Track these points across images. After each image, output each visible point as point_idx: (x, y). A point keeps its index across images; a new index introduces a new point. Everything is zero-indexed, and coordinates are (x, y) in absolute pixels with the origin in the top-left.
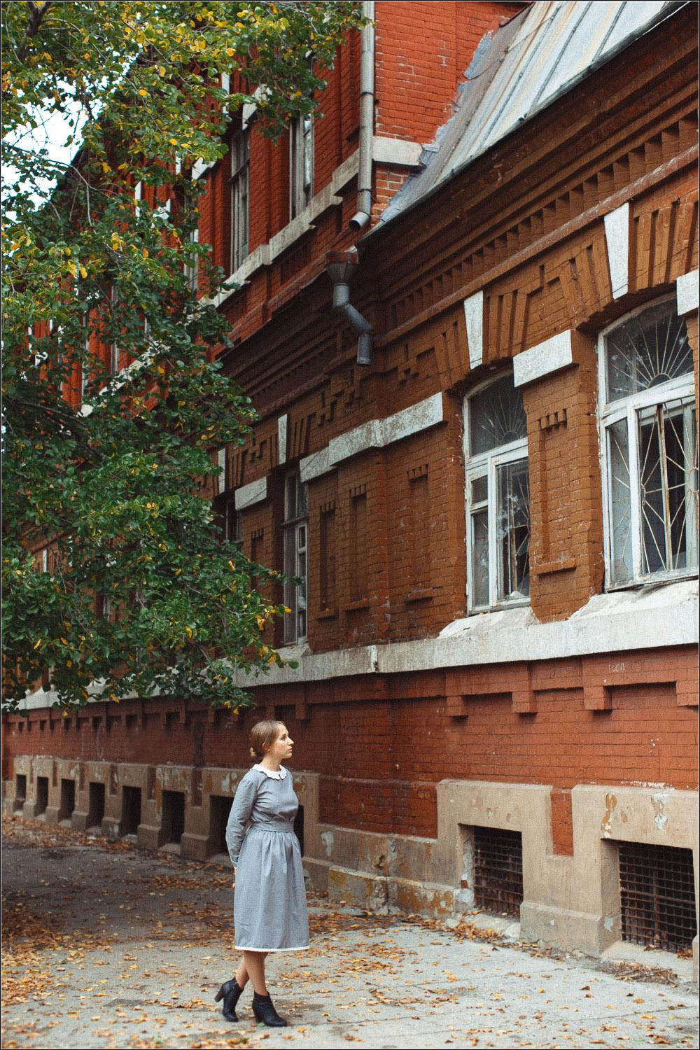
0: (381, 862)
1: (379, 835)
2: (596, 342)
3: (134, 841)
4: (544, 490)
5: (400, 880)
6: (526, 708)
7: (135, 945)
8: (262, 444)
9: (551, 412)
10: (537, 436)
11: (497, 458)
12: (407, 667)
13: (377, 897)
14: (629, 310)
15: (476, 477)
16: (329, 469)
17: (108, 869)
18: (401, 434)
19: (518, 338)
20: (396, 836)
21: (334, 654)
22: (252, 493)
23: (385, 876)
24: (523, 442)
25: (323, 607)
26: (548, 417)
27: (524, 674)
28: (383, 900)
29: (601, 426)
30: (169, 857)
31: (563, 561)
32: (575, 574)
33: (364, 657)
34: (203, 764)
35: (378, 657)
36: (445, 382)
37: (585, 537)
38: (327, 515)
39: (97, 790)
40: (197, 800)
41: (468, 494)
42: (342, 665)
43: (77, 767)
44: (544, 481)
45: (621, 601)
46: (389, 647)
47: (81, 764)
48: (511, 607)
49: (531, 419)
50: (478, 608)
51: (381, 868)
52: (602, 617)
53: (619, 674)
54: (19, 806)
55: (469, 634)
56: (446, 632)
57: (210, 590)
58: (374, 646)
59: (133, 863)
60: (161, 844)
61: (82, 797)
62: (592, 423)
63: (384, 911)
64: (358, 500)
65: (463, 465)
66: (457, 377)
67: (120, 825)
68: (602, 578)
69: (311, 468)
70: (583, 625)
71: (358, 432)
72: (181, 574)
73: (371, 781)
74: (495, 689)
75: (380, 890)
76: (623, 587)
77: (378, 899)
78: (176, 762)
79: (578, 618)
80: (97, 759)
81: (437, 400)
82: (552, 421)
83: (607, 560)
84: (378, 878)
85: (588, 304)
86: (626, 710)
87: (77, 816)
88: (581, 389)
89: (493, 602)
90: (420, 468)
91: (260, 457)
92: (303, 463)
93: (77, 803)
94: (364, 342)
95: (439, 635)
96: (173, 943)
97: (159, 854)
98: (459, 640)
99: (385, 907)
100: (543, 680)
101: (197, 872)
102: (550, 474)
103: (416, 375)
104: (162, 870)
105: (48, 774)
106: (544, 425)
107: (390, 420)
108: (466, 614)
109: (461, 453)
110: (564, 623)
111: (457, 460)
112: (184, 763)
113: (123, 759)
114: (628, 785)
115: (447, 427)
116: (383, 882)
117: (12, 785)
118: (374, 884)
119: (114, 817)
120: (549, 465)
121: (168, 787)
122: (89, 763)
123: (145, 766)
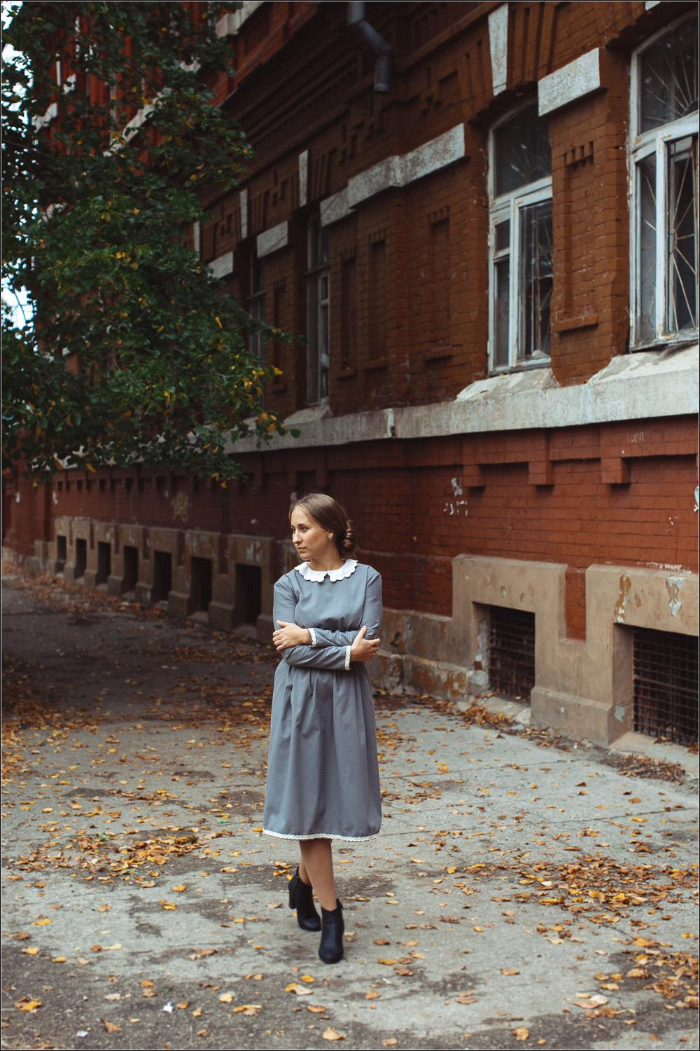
0: (395, 640)
1: (394, 611)
2: (629, 63)
3: (165, 608)
4: (568, 236)
5: (415, 659)
6: (542, 480)
7: (125, 726)
8: (285, 183)
9: (577, 145)
10: (561, 174)
11: (520, 200)
12: (425, 433)
13: (392, 675)
14: (665, 24)
15: (500, 221)
16: (350, 211)
17: (129, 638)
18: (421, 172)
19: (544, 60)
20: (412, 612)
21: (351, 417)
22: (273, 239)
23: (400, 653)
24: (547, 181)
25: (344, 365)
26: (574, 151)
27: (541, 443)
28: (397, 679)
29: (632, 161)
30: (197, 625)
31: (586, 317)
32: (597, 333)
33: (380, 421)
34: (229, 531)
35: (395, 421)
36: (468, 111)
37: (608, 290)
38: (349, 264)
39: (131, 553)
40: (224, 569)
41: (492, 240)
42: (359, 429)
43: (112, 530)
44: (568, 225)
45: (642, 363)
46: (406, 411)
47: (116, 528)
48: (531, 368)
49: (556, 153)
50: (500, 369)
51: (396, 646)
52: (620, 381)
53: (638, 445)
54: (60, 567)
55: (486, 398)
56: (464, 395)
57: (194, 350)
58: (390, 410)
59: (158, 632)
60: (191, 612)
61: (117, 560)
62: (622, 158)
63: (398, 691)
64: (378, 246)
65: (487, 207)
66: (480, 105)
67: (152, 591)
68: (625, 336)
69: (331, 211)
70: (600, 388)
71: (377, 169)
72: (163, 331)
73: (389, 555)
74: (511, 459)
75: (394, 669)
76: (646, 346)
77: (392, 678)
78: (204, 528)
79: (596, 382)
80: (132, 523)
81: (459, 132)
82: (578, 157)
83: (632, 316)
84: (393, 656)
85: (619, 17)
86: (645, 487)
87: (113, 580)
88: (609, 118)
89: (512, 362)
90: (441, 211)
91: (283, 198)
92: (323, 205)
93: (113, 567)
94: (382, 66)
95: (455, 398)
96: (165, 724)
97: (187, 623)
98: (475, 404)
99: (400, 687)
100: (561, 450)
101: (220, 643)
102: (575, 217)
103: (438, 104)
104: (184, 641)
105: (86, 536)
106: (569, 161)
107: (410, 156)
108: (486, 375)
109: (485, 194)
110: (583, 387)
111: (480, 201)
112: (211, 529)
113: (155, 523)
114: (644, 566)
115: (470, 164)
116: (398, 661)
117: (53, 547)
118: (388, 661)
119: (147, 582)
120: (574, 208)
121: (197, 554)
122: (124, 526)
123: (176, 530)
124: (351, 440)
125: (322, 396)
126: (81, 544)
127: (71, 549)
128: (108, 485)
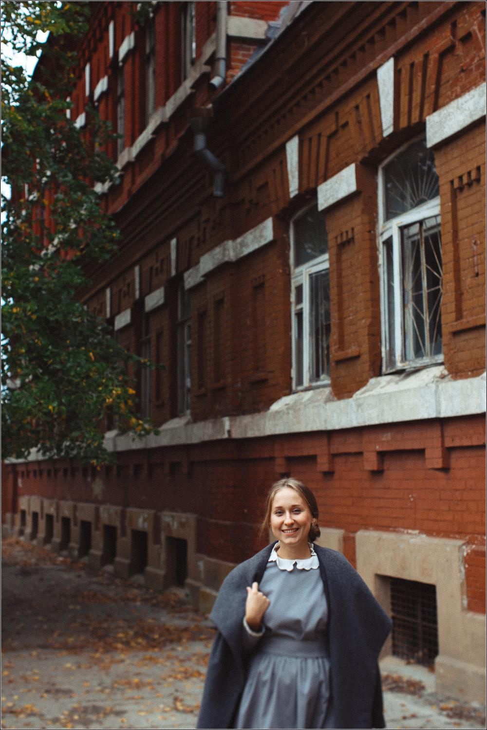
2: (376, 173)
3: (86, 562)
4: (340, 293)
6: (325, 468)
8: (162, 261)
9: (344, 230)
10: (334, 250)
11: (309, 269)
12: (250, 434)
14: (399, 146)
15: (298, 284)
16: (202, 279)
17: (55, 585)
18: (247, 251)
19: (321, 173)
22: (155, 299)
24: (326, 256)
25: (200, 386)
26: (342, 235)
27: (324, 441)
29: (380, 241)
30: (105, 575)
31: (352, 351)
32: (359, 362)
33: (221, 426)
34: (127, 506)
35: (231, 426)
36: (274, 209)
37: (366, 331)
38: (202, 316)
39: (66, 521)
40: (124, 534)
41: (293, 298)
42: (207, 432)
43: (54, 506)
44: (340, 286)
45: (388, 383)
46: (238, 419)
47: (58, 504)
48: (318, 387)
49: (331, 236)
50: (300, 388)
52: (373, 396)
53: (386, 441)
54: (21, 533)
55: (288, 409)
56: (275, 407)
57: (73, 376)
58: (227, 418)
59: (77, 580)
60: (103, 565)
61: (57, 527)
62: (373, 239)
64: (219, 303)
65: (289, 275)
66: (282, 205)
68: (379, 364)
69: (191, 279)
70: (360, 401)
71: (218, 250)
72: (52, 364)
73: (228, 523)
74: (305, 453)
76: (391, 371)
79: (359, 396)
80: (66, 499)
81: (269, 223)
82: (345, 239)
83: (383, 349)
85: (367, 142)
86: (394, 472)
87: (54, 542)
88: (363, 212)
89: (306, 383)
90: (260, 278)
92: (186, 275)
93: (55, 532)
94: (219, 180)
95: (268, 408)
97: (100, 573)
98: (281, 414)
100: (339, 446)
101: (118, 588)
102: (344, 281)
103: (257, 204)
105: (38, 509)
106: (339, 241)
107: (239, 240)
108: (290, 392)
109: (288, 265)
110: (350, 400)
111: (284, 271)
112: (116, 504)
113: (81, 500)
114: (394, 531)
115: (278, 245)
117: (18, 517)
119: (76, 543)
120: (344, 274)
121: (107, 522)
122: (62, 503)
123: (93, 506)
124: (202, 440)
125: (187, 408)
126: (35, 515)
127: (29, 519)
128: (52, 473)
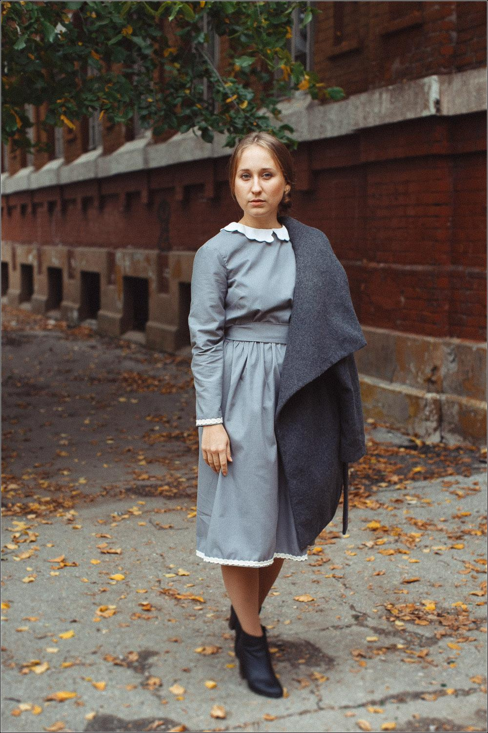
0: (432, 375)
3: (94, 327)
13: (427, 420)
17: (68, 361)
20: (456, 341)
25: (338, 40)
28: (434, 425)
30: (133, 346)
33: (417, 94)
34: (170, 248)
35: (442, 92)
39: (55, 275)
40: (163, 287)
43: (35, 252)
47: (39, 250)
51: (432, 382)
58: (434, 77)
59: (95, 353)
60: (123, 331)
61: (40, 281)
63: (436, 439)
67: (80, 310)
75: (430, 411)
77: (428, 423)
78: (137, 245)
80: (54, 244)
84: (429, 396)
87: (36, 300)
93: (36, 287)
97: (122, 343)
101: (168, 367)
104: (128, 364)
105: (8, 259)
112: (146, 247)
113: (80, 244)
118: (423, 402)
119: (74, 301)
121: (129, 272)
122: (47, 248)
123: (104, 250)
124: (362, 125)
126: (4, 266)
128: (29, 210)
